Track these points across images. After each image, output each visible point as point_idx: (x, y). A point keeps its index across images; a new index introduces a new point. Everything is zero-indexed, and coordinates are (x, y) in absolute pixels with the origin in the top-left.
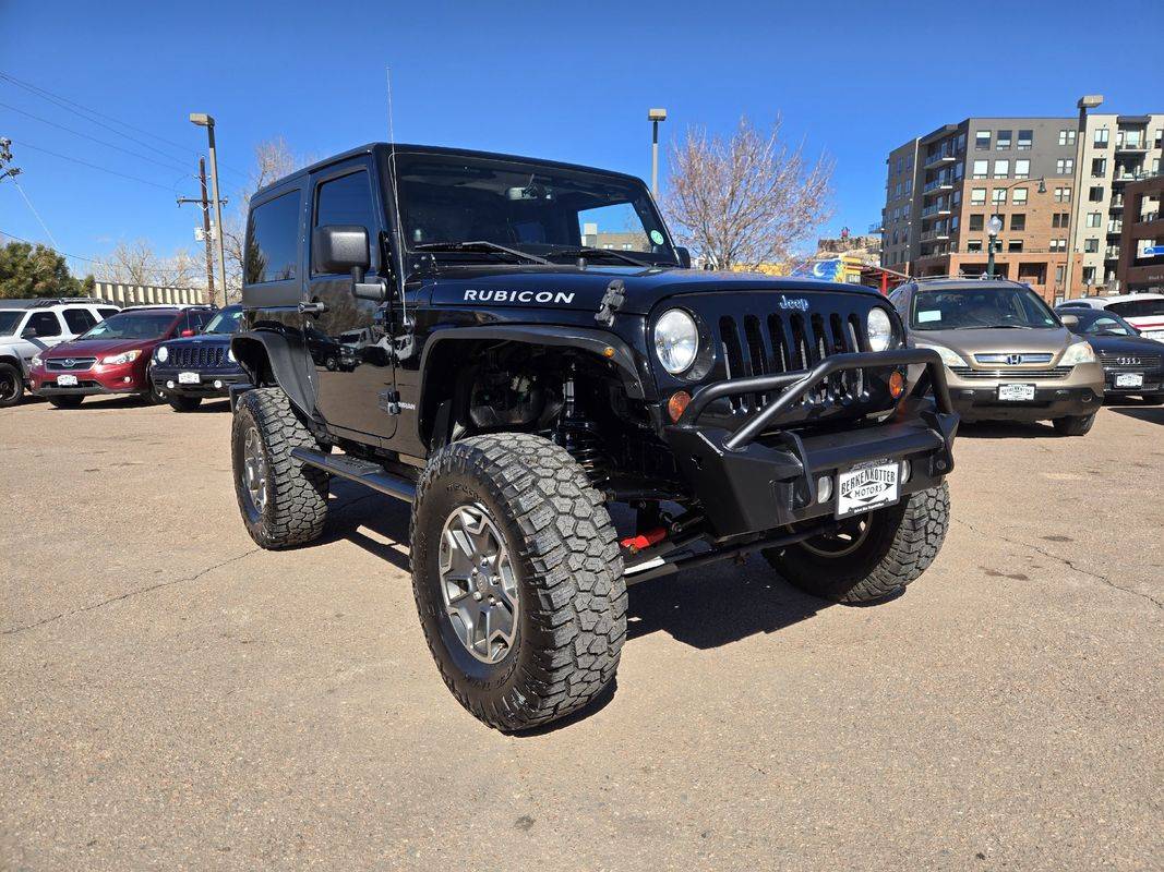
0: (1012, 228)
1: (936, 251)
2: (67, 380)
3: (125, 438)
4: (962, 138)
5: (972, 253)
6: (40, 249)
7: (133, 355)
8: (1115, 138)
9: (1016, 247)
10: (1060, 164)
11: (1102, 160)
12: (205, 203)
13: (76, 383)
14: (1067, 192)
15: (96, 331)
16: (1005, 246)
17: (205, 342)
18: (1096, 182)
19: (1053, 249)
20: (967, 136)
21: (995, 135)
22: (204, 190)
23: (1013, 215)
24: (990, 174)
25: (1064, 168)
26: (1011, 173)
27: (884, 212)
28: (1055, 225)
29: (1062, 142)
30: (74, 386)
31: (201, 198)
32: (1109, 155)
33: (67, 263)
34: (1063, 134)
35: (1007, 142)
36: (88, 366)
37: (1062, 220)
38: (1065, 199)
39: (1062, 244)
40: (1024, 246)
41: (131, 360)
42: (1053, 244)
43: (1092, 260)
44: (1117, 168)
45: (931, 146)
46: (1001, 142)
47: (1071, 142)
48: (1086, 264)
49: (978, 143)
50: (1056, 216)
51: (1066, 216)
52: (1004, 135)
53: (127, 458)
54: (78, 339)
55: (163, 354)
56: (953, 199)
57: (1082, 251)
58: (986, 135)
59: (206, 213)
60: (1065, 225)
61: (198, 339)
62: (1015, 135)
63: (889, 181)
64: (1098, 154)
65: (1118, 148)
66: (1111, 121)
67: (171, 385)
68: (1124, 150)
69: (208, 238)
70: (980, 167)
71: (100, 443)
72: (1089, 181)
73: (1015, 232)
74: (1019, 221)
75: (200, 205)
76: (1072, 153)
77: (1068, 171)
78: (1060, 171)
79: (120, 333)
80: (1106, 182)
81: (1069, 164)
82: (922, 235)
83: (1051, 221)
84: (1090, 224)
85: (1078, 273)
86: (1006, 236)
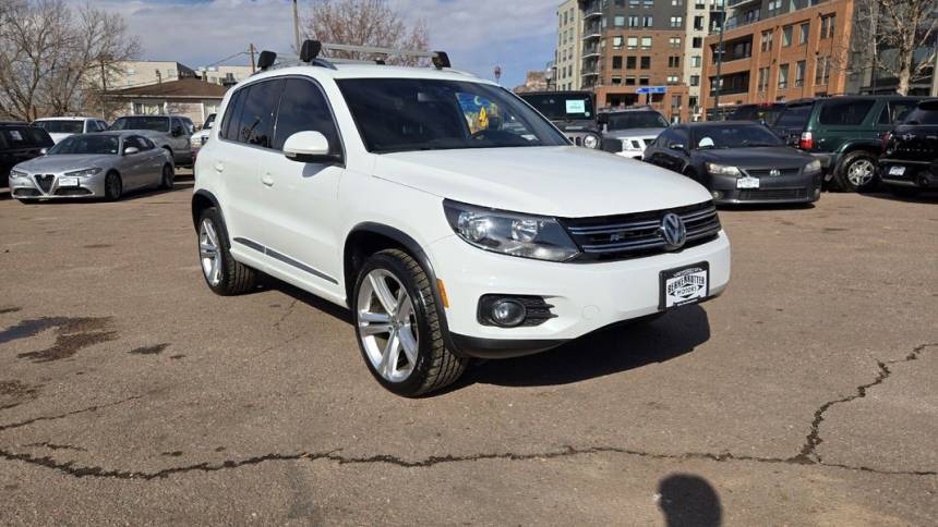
5: (615, 86)
9: (644, 82)
10: (673, 19)
11: (701, 17)
14: (678, 41)
16: (637, 81)
18: (697, 34)
19: (669, 83)
23: (643, 58)
24: (626, 26)
25: (676, 22)
26: (640, 25)
28: (670, 65)
29: (674, 3)
32: (705, 14)
37: (675, 62)
38: (677, 46)
39: (676, 79)
40: (650, 81)
42: (670, 79)
43: (695, 91)
44: (711, 24)
47: (681, 3)
48: (692, 94)
50: (671, 58)
51: (677, 58)
56: (601, 45)
57: (688, 84)
60: (677, 65)
64: (699, 13)
65: (712, 7)
68: (715, 10)
70: (619, 21)
72: (691, 32)
73: (644, 70)
74: (646, 62)
76: (682, 11)
77: (679, 25)
78: (673, 25)
80: (704, 34)
81: (679, 20)
83: (667, 63)
84: (694, 64)
85: (686, 101)
86: (637, 73)
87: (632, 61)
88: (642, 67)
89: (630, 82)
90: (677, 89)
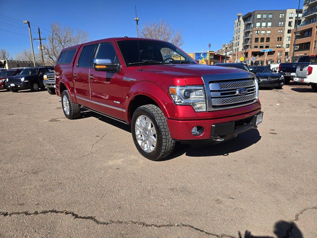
0: (267, 42)
5: (255, 49)
8: (295, 16)
9: (267, 47)
10: (280, 23)
11: (291, 22)
14: (281, 31)
16: (264, 47)
18: (290, 28)
19: (277, 47)
20: (254, 16)
21: (262, 15)
22: (40, 36)
24: (261, 26)
25: (281, 24)
26: (266, 26)
28: (278, 40)
29: (281, 17)
31: (39, 38)
32: (293, 21)
34: (281, 15)
35: (265, 17)
37: (280, 39)
38: (281, 33)
39: (280, 46)
40: (270, 46)
41: (3, 81)
42: (278, 46)
43: (288, 50)
44: (295, 24)
45: (245, 18)
47: (283, 17)
48: (286, 51)
50: (278, 38)
51: (281, 38)
55: (7, 80)
57: (285, 47)
58: (260, 15)
60: (281, 40)
64: (290, 20)
65: (296, 18)
66: (294, 11)
67: (9, 87)
68: (298, 19)
70: (258, 24)
72: (287, 28)
73: (267, 43)
74: (268, 39)
75: (39, 40)
76: (284, 20)
77: (282, 25)
78: (280, 25)
80: (292, 28)
81: (282, 23)
84: (288, 40)
85: (284, 54)
86: (264, 44)
87: (262, 40)
89: (261, 47)
90: (281, 49)
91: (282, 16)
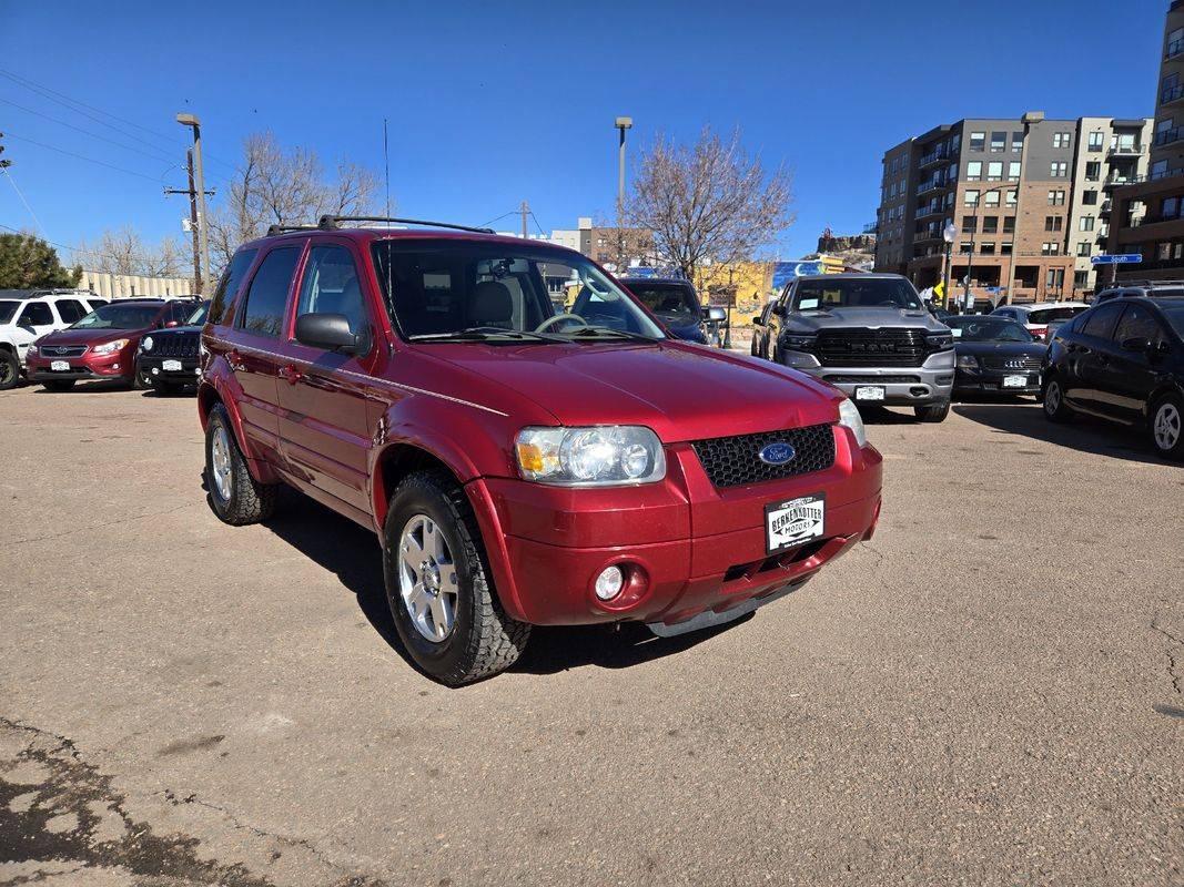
1: (929, 251)
2: (60, 365)
3: (113, 417)
4: (956, 139)
5: (965, 255)
6: (31, 240)
7: (122, 343)
8: (1110, 141)
9: (1007, 250)
10: (1054, 166)
11: (1096, 163)
12: (193, 193)
13: (68, 368)
14: (1060, 195)
15: (87, 321)
16: (998, 249)
17: (187, 333)
18: (1089, 186)
19: (1045, 253)
20: (961, 138)
21: (989, 136)
22: (192, 182)
23: (1006, 218)
24: (983, 175)
25: (1058, 170)
26: (1004, 175)
27: (879, 212)
28: (1049, 228)
29: (1057, 144)
30: (66, 371)
31: (188, 189)
32: (1101, 157)
33: (57, 254)
34: (1058, 137)
35: (1001, 144)
36: (80, 353)
37: (1055, 223)
38: (1058, 203)
39: (1054, 247)
40: (1015, 249)
41: (119, 348)
42: (1046, 247)
43: (1085, 264)
44: (1111, 171)
45: (925, 145)
46: (995, 144)
47: (1065, 145)
48: (1078, 268)
49: (972, 144)
50: (1049, 219)
51: (1058, 219)
52: (999, 137)
53: (117, 432)
54: (69, 328)
55: (149, 343)
56: (946, 201)
57: (1074, 255)
58: (981, 136)
59: (194, 204)
60: (1057, 228)
61: (181, 330)
62: (1009, 137)
63: (885, 181)
64: (1092, 157)
65: (1112, 151)
66: (1106, 124)
67: (155, 371)
68: (1118, 154)
69: (195, 230)
70: (974, 169)
71: (92, 421)
72: (1083, 184)
73: (1008, 235)
75: (187, 196)
77: (1063, 174)
78: (1054, 174)
79: (108, 323)
80: (1098, 186)
81: (1063, 166)
82: (916, 236)
83: (1044, 225)
84: (1083, 228)
85: (1069, 277)
86: (998, 238)
87: (991, 223)
88: (1005, 231)
89: (988, 250)
90: (1056, 261)
91: (1061, 141)
